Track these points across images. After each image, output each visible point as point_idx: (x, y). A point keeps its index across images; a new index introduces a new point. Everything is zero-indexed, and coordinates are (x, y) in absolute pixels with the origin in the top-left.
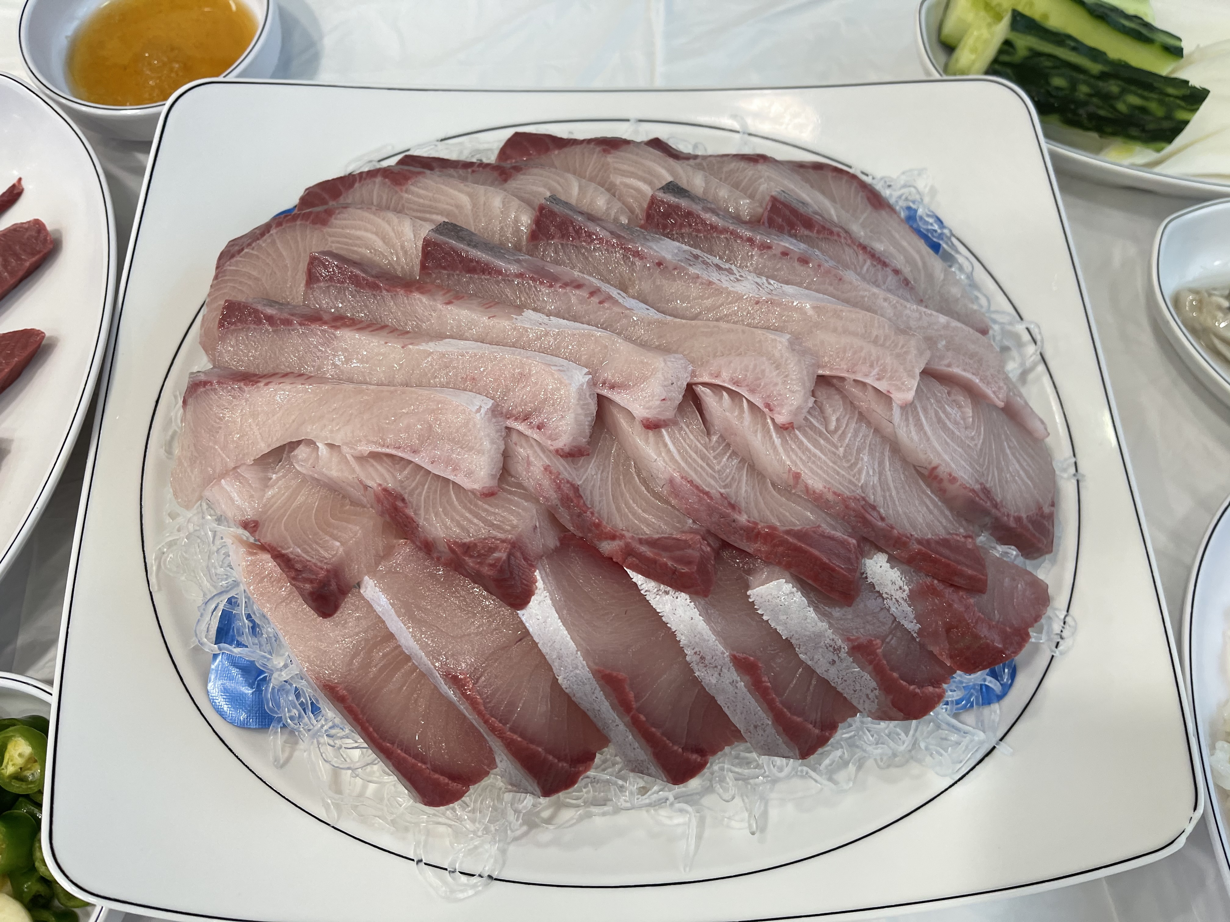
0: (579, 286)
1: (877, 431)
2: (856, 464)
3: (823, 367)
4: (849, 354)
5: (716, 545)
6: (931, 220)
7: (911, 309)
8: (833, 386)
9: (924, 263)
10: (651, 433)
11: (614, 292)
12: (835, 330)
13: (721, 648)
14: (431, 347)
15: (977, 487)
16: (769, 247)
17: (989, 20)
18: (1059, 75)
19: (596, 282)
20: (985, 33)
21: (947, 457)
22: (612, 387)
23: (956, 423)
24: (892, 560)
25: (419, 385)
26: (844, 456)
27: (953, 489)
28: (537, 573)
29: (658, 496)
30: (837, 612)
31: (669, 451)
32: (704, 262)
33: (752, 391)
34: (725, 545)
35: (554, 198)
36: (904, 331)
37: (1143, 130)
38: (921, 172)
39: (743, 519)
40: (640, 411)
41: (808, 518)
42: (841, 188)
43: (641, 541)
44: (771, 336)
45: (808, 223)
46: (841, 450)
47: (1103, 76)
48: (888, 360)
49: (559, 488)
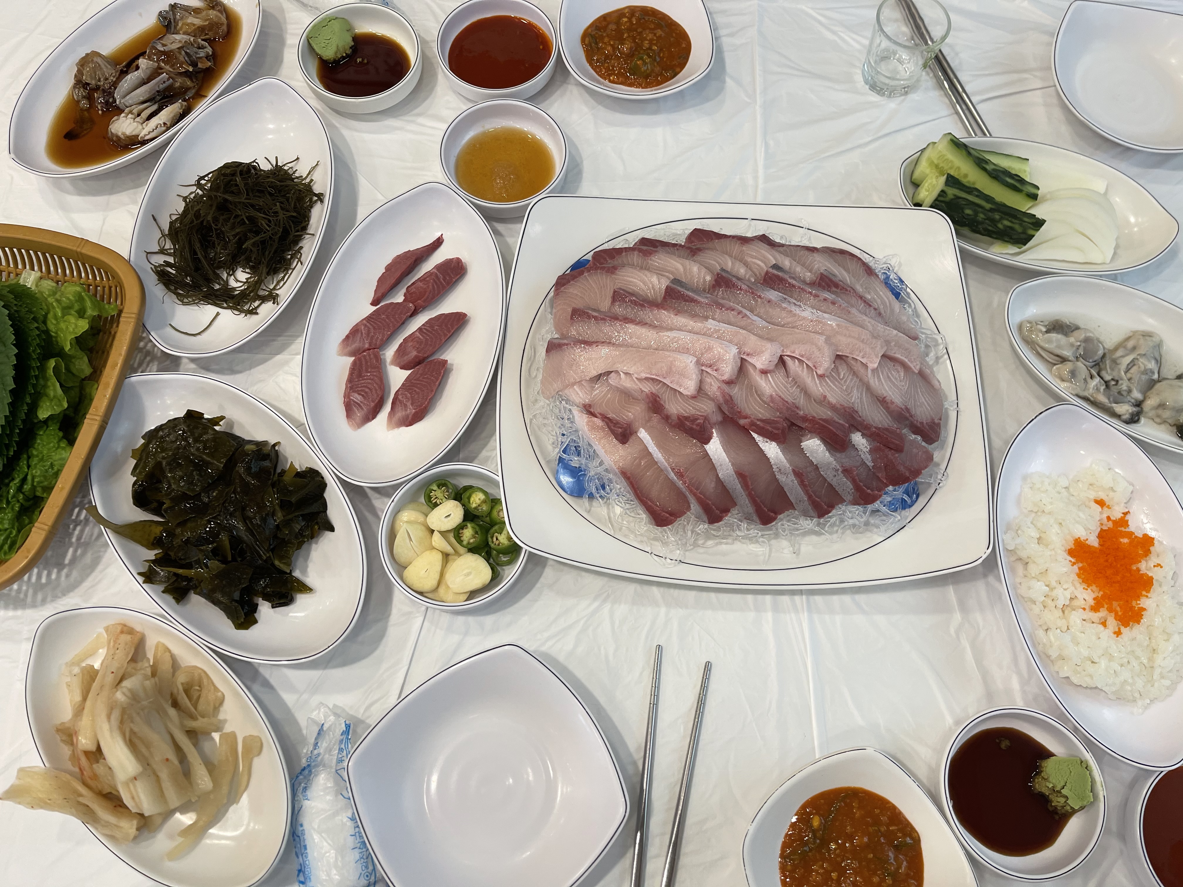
0: (733, 310)
1: (861, 380)
2: (850, 393)
3: (840, 351)
4: (851, 346)
5: (789, 424)
6: (896, 281)
7: (881, 327)
8: (843, 359)
9: (890, 304)
10: (763, 375)
11: (748, 313)
12: (845, 335)
13: (788, 465)
14: (669, 333)
15: (903, 407)
16: (818, 296)
17: (937, 174)
18: (970, 209)
19: (741, 309)
20: (934, 181)
21: (891, 393)
22: (748, 355)
23: (896, 379)
24: (863, 435)
25: (663, 350)
26: (846, 390)
27: (892, 407)
28: (714, 430)
29: (765, 403)
30: (838, 455)
31: (771, 383)
32: (789, 302)
33: (808, 360)
34: (793, 424)
35: (723, 270)
36: (875, 337)
37: (1011, 238)
38: (894, 256)
39: (801, 413)
40: (759, 365)
41: (828, 415)
42: (852, 265)
43: (758, 420)
44: (817, 336)
45: (837, 286)
46: (845, 387)
47: (991, 210)
48: (868, 350)
49: (724, 396)
